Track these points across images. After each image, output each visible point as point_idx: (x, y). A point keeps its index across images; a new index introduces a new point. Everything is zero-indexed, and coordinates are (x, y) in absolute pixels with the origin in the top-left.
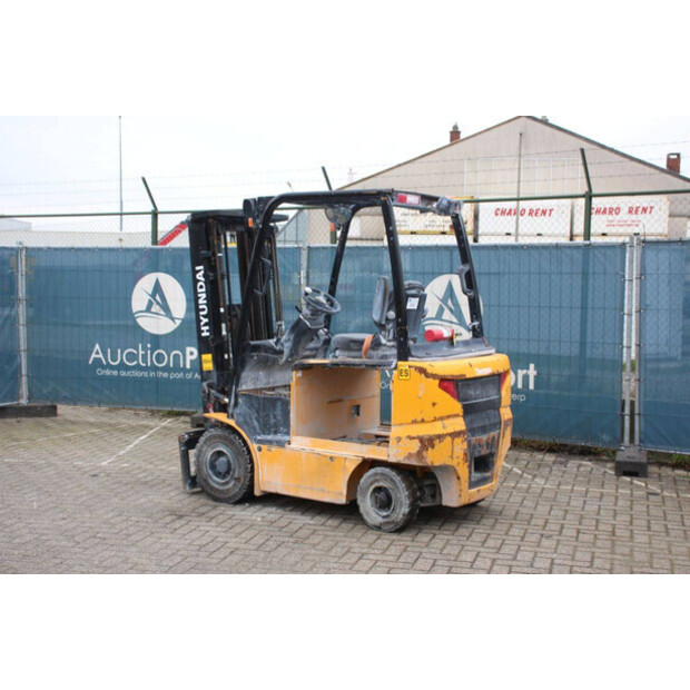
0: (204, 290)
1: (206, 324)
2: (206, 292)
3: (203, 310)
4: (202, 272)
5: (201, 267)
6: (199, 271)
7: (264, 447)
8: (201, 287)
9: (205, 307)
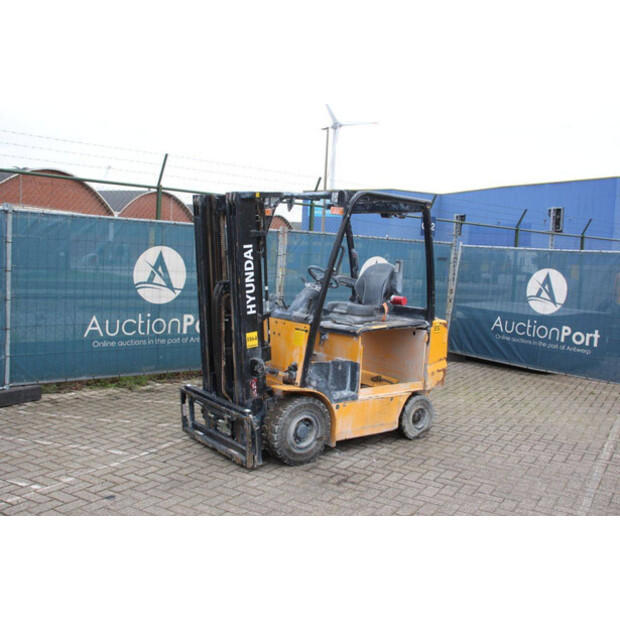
0: (252, 268)
1: (252, 303)
2: (254, 271)
3: (251, 288)
4: (251, 251)
5: (251, 246)
6: (248, 249)
7: (341, 404)
8: (249, 265)
9: (252, 285)
